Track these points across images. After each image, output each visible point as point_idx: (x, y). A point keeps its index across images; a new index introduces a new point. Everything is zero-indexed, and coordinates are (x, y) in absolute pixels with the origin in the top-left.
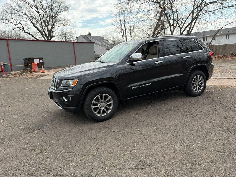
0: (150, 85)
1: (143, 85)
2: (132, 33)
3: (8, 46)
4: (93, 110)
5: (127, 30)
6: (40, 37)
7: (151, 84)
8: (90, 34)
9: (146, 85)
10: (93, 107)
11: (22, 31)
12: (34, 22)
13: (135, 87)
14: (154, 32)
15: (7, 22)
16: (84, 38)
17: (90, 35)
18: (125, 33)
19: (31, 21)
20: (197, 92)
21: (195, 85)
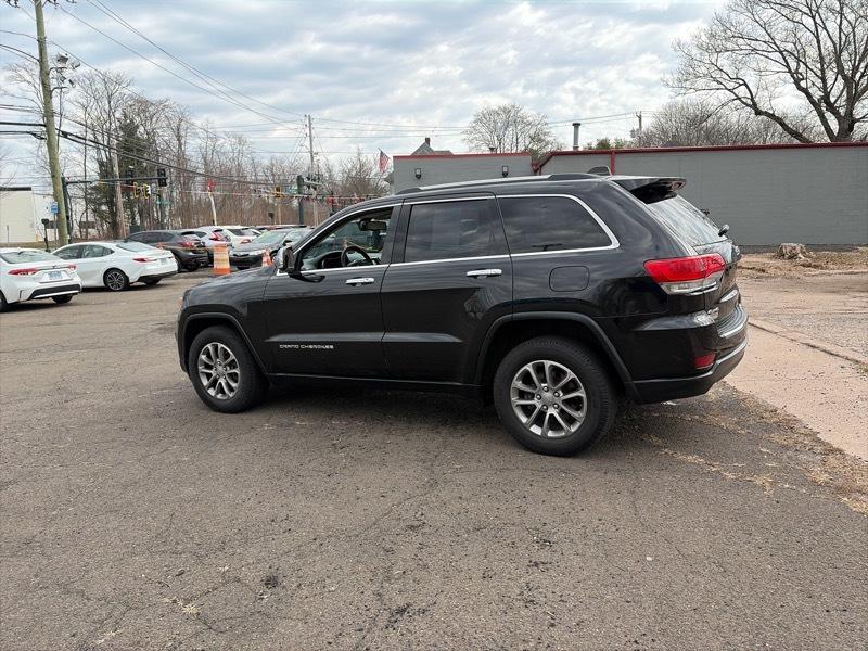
0: (329, 349)
1: (311, 347)
7: (332, 347)
9: (319, 347)
11: (748, 109)
13: (289, 346)
19: (788, 66)
20: (544, 435)
21: (535, 402)
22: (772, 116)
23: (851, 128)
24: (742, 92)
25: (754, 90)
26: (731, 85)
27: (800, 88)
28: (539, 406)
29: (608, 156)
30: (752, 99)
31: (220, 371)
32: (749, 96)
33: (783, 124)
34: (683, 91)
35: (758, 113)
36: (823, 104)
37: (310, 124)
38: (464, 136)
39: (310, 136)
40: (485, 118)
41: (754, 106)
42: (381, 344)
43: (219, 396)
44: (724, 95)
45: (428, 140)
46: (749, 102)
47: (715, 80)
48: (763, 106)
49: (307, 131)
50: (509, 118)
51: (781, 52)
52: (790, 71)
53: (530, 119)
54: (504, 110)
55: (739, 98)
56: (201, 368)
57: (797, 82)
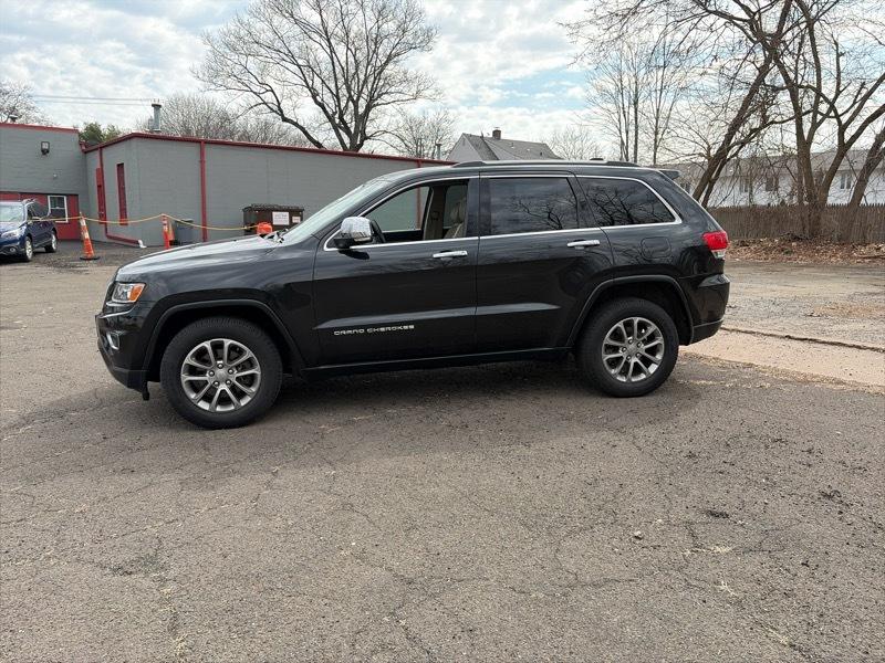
0: (409, 330)
1: (382, 329)
2: (660, 136)
3: (202, 162)
4: (184, 385)
5: (642, 122)
6: (328, 139)
7: (412, 327)
8: (497, 133)
9: (394, 328)
10: (185, 378)
11: (275, 114)
12: (318, 83)
13: (349, 332)
14: (729, 137)
15: (231, 82)
16: (476, 146)
17: (499, 138)
18: (632, 134)
19: (305, 81)
20: (629, 382)
21: (621, 353)
22: (296, 124)
23: (362, 144)
24: (269, 97)
25: (280, 99)
26: (257, 89)
27: (316, 101)
28: (625, 358)
29: (197, 145)
30: (279, 107)
31: (221, 376)
32: (276, 103)
33: (306, 133)
34: (213, 87)
35: (285, 120)
41: (282, 115)
44: (254, 100)
46: (275, 108)
47: (239, 80)
48: (288, 114)
51: (299, 66)
52: (308, 86)
55: (265, 103)
57: (314, 97)
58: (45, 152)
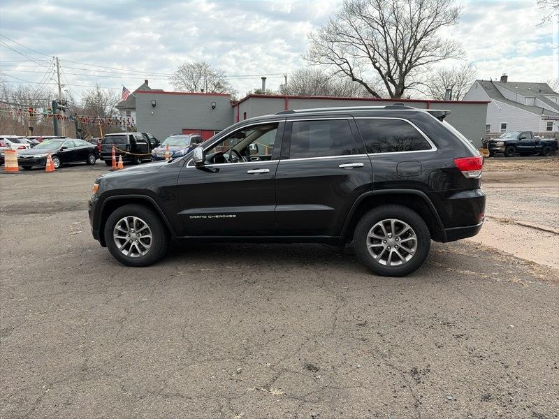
1: (217, 216)
4: (116, 241)
7: (234, 216)
8: (504, 78)
9: (224, 216)
11: (348, 77)
13: (198, 217)
17: (506, 81)
19: (369, 54)
20: (388, 265)
21: (382, 244)
22: (361, 82)
23: (402, 92)
24: (345, 66)
25: (352, 67)
26: (339, 62)
27: (375, 67)
28: (385, 248)
29: (283, 100)
30: (351, 71)
31: (133, 237)
32: (349, 69)
33: (367, 87)
34: (313, 63)
35: (354, 79)
36: (388, 77)
37: (58, 63)
38: (172, 81)
39: (58, 73)
40: (185, 70)
41: (352, 75)
42: (274, 213)
43: (132, 255)
44: (336, 68)
45: (146, 82)
46: (349, 73)
47: (329, 58)
48: (357, 76)
49: (56, 68)
50: (200, 70)
51: (366, 46)
52: (370, 57)
53: (215, 73)
54: (198, 65)
55: (343, 70)
56: (116, 236)
57: (374, 64)
58: (213, 107)
